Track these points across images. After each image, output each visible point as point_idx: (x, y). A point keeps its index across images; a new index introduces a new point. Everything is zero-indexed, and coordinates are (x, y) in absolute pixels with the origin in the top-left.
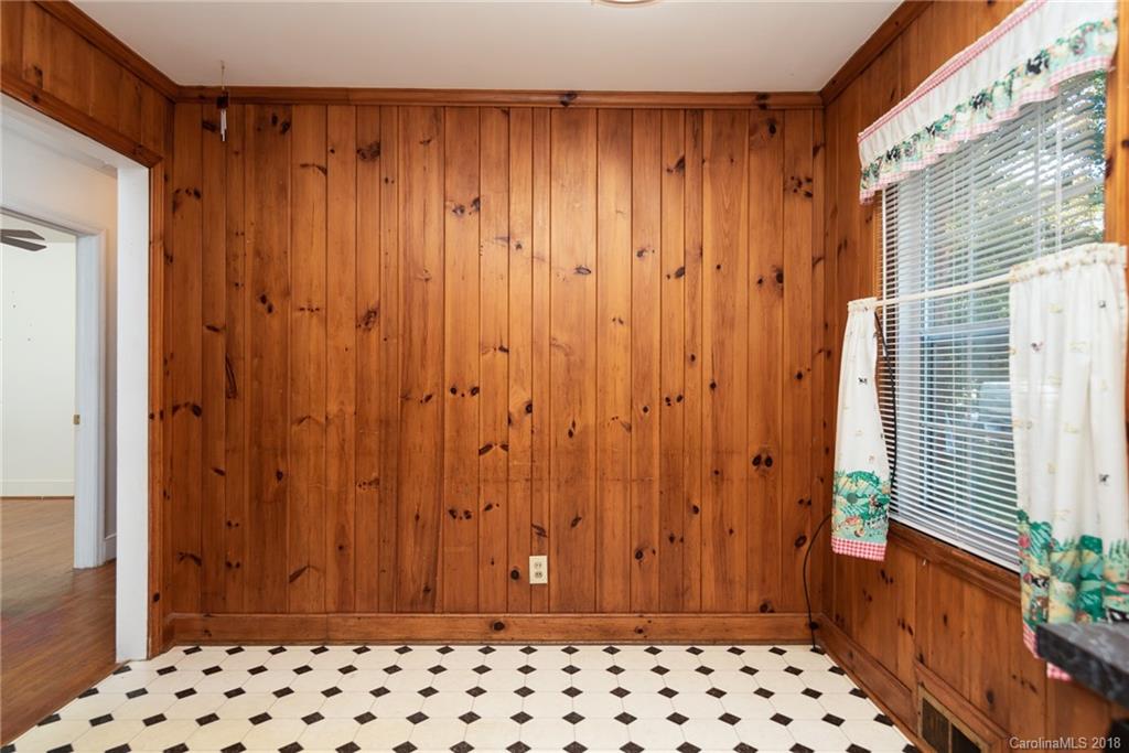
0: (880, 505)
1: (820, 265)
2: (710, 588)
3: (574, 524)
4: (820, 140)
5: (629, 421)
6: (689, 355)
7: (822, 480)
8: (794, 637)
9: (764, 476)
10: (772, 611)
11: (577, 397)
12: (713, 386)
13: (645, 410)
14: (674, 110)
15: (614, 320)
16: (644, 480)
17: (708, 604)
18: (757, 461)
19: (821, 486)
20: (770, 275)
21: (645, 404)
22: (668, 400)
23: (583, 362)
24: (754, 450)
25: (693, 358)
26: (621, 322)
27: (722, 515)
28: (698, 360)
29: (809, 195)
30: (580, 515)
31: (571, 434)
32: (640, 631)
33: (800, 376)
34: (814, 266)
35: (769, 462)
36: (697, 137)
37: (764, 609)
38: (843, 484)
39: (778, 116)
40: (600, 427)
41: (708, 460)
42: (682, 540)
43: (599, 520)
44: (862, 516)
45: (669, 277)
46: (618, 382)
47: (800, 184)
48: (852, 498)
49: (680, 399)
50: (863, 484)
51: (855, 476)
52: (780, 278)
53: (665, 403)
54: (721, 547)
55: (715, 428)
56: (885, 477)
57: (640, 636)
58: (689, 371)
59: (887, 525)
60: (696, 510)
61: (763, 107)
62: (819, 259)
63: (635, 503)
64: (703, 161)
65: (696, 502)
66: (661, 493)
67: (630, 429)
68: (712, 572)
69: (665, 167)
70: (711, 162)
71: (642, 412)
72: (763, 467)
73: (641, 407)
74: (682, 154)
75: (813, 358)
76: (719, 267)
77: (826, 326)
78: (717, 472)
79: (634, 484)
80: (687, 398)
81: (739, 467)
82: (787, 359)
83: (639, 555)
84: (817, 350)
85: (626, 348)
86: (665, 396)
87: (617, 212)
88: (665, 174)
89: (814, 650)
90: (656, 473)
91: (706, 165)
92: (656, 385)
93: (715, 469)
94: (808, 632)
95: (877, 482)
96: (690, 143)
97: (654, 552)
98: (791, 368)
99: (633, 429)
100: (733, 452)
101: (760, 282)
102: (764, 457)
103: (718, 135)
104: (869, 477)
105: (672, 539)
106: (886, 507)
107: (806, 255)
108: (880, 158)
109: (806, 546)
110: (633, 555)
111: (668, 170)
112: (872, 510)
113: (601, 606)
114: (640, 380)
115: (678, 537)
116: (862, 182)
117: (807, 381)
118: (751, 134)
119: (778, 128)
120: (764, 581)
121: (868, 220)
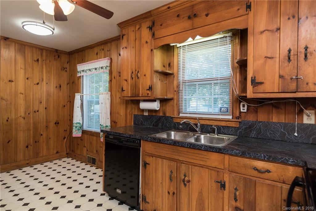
0: (81, 128)
1: (68, 85)
2: (45, 151)
3: (8, 142)
4: (68, 61)
5: (24, 116)
6: (40, 102)
7: (69, 126)
8: (63, 157)
9: (57, 126)
10: (59, 153)
11: (9, 111)
12: (46, 108)
13: (29, 114)
14: (36, 48)
15: (20, 93)
16: (29, 130)
17: (44, 154)
18: (56, 123)
19: (69, 127)
20: (58, 86)
21: (29, 113)
22: (35, 111)
23: (11, 103)
24: (55, 121)
25: (41, 102)
26: (22, 94)
27: (48, 135)
28: (42, 103)
29: (66, 71)
30: (10, 140)
31: (7, 121)
32: (28, 164)
33: (64, 106)
34: (67, 85)
35: (58, 123)
36: (42, 55)
37: (57, 153)
38: (75, 125)
39: (60, 54)
40: (16, 119)
41: (45, 124)
42: (38, 142)
43: (16, 141)
44: (78, 130)
45: (35, 84)
46: (22, 108)
47: (64, 69)
48: (76, 127)
49: (38, 111)
50: (78, 124)
51: (77, 123)
52: (60, 87)
53: (34, 112)
54: (48, 142)
55: (46, 117)
56: (81, 123)
57: (28, 165)
58: (40, 105)
59: (82, 131)
60: (42, 135)
61: (57, 52)
62: (68, 84)
63: (26, 135)
64: (43, 60)
65: (42, 133)
66: (33, 132)
67: (25, 118)
68: (46, 147)
69: (34, 60)
70: (45, 61)
71: (28, 115)
72: (57, 124)
73: (28, 113)
74: (38, 58)
75: (67, 102)
76: (47, 83)
77: (70, 96)
78: (47, 126)
79: (26, 131)
80: (40, 111)
81: (52, 125)
82: (62, 103)
83: (27, 147)
84: (68, 101)
85: (23, 100)
86: (34, 111)
87: (21, 68)
88: (34, 62)
89: (68, 158)
90: (32, 128)
91: (44, 61)
92: (32, 108)
93: (46, 126)
94: (66, 155)
95: (80, 124)
96: (40, 56)
97: (31, 146)
98: (63, 104)
99: (26, 118)
100: (50, 122)
101: (56, 87)
102: (57, 122)
103: (47, 56)
104: (79, 123)
105: (36, 142)
106: (82, 128)
107: (66, 83)
108: (81, 71)
109: (66, 139)
110: (26, 147)
111: (35, 61)
112: (79, 128)
113: (16, 161)
114: (27, 107)
115: (37, 141)
116: (78, 73)
117: (66, 107)
118: (54, 57)
119: (60, 57)
120: (57, 147)
121: (78, 79)
